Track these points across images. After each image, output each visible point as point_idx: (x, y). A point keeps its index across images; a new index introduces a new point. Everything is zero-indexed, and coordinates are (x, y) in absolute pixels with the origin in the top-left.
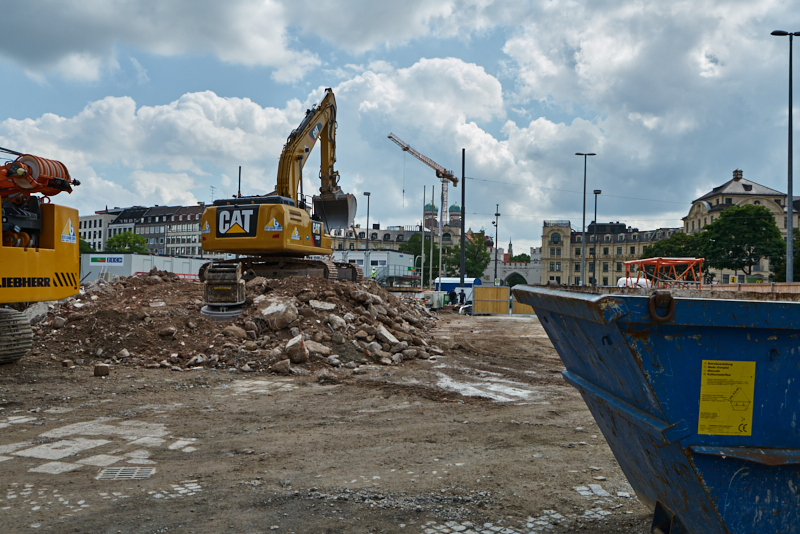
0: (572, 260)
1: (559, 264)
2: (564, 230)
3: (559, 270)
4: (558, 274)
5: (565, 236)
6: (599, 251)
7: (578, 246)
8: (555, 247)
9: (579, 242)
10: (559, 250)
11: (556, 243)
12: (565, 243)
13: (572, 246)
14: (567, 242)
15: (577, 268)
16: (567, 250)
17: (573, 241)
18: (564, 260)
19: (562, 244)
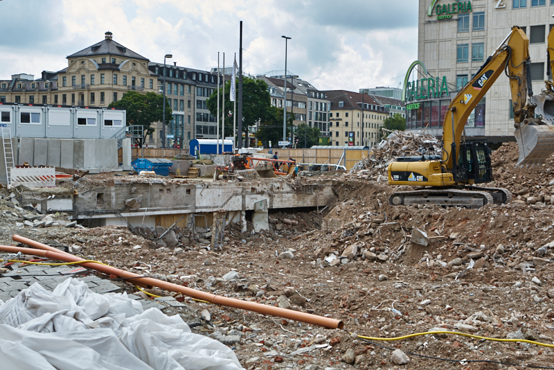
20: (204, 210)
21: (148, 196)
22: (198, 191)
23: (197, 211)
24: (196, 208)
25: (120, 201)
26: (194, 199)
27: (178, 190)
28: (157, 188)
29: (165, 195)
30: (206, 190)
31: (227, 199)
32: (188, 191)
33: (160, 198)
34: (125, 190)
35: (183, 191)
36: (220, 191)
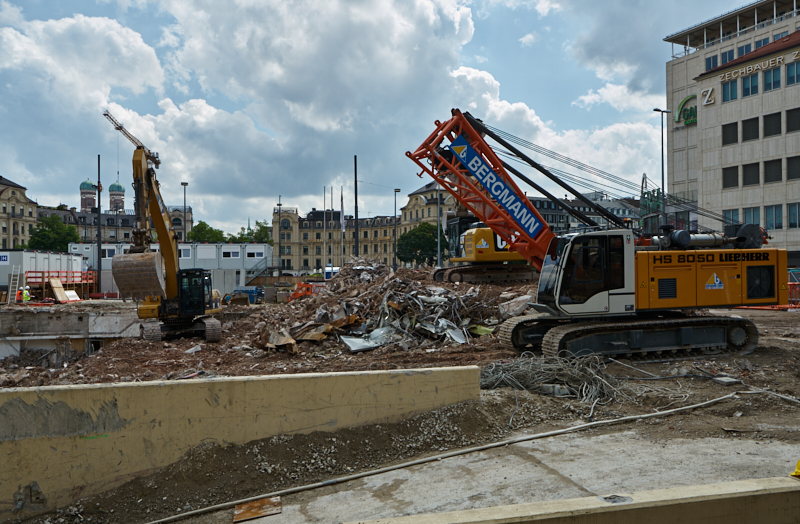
0: (300, 244)
1: (289, 248)
2: (293, 216)
3: (289, 254)
4: (289, 257)
5: (294, 222)
6: (324, 236)
7: (306, 231)
8: (286, 232)
9: (306, 227)
10: (289, 236)
11: (286, 228)
12: (294, 228)
13: (300, 231)
14: (296, 227)
15: (306, 251)
16: (296, 235)
17: (301, 227)
18: (293, 243)
19: (291, 229)
20: (98, 336)
21: (36, 322)
22: (91, 319)
23: (90, 336)
24: (90, 334)
25: (6, 327)
26: (87, 326)
27: (69, 317)
28: (46, 316)
29: (54, 323)
30: (101, 318)
31: (125, 326)
32: (80, 319)
33: (48, 324)
34: (11, 317)
35: (74, 319)
36: (118, 319)
